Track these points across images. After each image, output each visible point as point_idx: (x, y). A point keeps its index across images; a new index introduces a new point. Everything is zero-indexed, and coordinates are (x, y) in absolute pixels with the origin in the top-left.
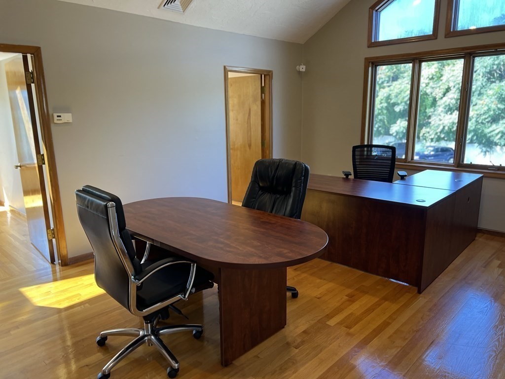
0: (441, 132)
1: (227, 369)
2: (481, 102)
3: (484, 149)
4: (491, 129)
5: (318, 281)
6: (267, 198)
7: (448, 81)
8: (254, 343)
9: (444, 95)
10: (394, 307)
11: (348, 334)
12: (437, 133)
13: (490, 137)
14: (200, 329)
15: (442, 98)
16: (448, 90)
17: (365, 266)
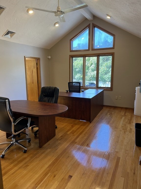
0: (91, 78)
1: (41, 148)
2: (102, 68)
3: (104, 83)
4: (105, 76)
5: (62, 123)
6: (46, 99)
7: (92, 61)
8: (48, 141)
9: (91, 65)
10: (84, 127)
11: (73, 135)
12: (89, 78)
13: (105, 79)
14: (30, 140)
15: (90, 67)
16: (92, 64)
17: (75, 118)
